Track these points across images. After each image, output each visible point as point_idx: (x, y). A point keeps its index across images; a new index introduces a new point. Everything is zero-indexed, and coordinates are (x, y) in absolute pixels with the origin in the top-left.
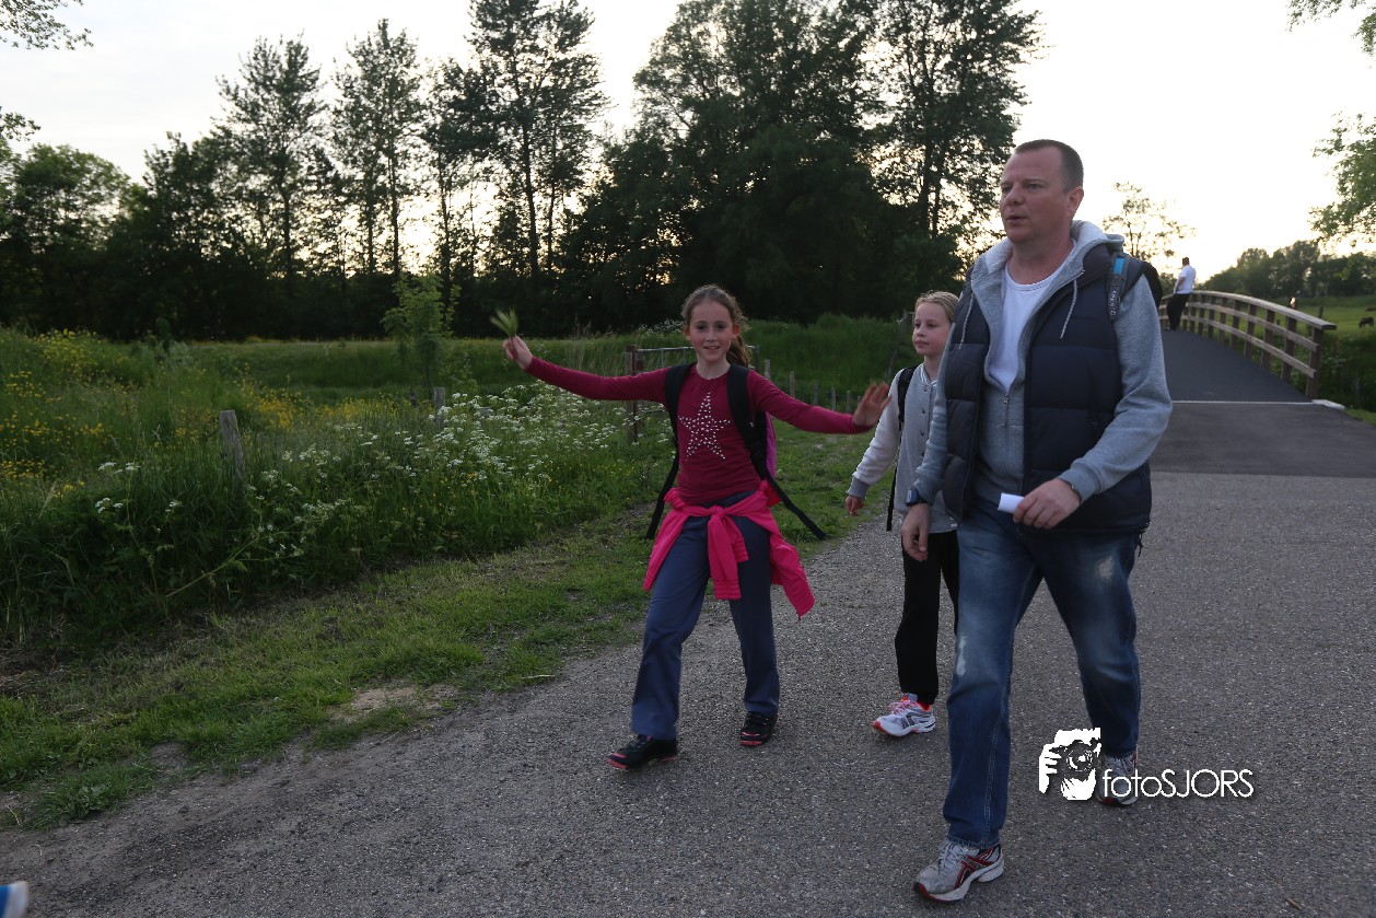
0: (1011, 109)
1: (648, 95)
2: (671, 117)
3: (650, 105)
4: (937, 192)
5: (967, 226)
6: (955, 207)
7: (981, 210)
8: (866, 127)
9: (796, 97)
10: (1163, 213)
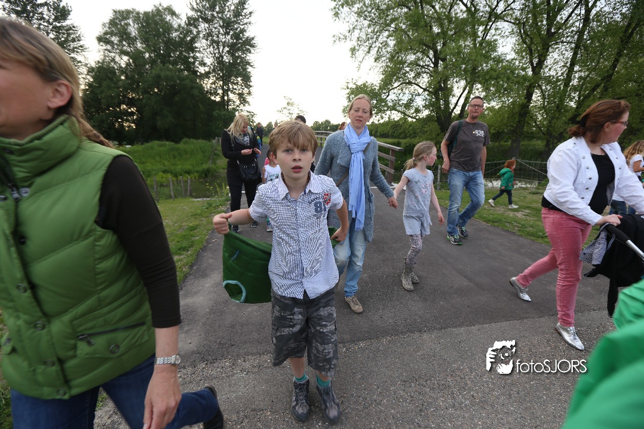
0: (250, 69)
1: (106, 48)
2: (117, 59)
3: (106, 52)
4: (228, 96)
5: (237, 108)
6: (234, 102)
7: (242, 103)
8: (199, 71)
9: (171, 57)
10: (298, 107)
